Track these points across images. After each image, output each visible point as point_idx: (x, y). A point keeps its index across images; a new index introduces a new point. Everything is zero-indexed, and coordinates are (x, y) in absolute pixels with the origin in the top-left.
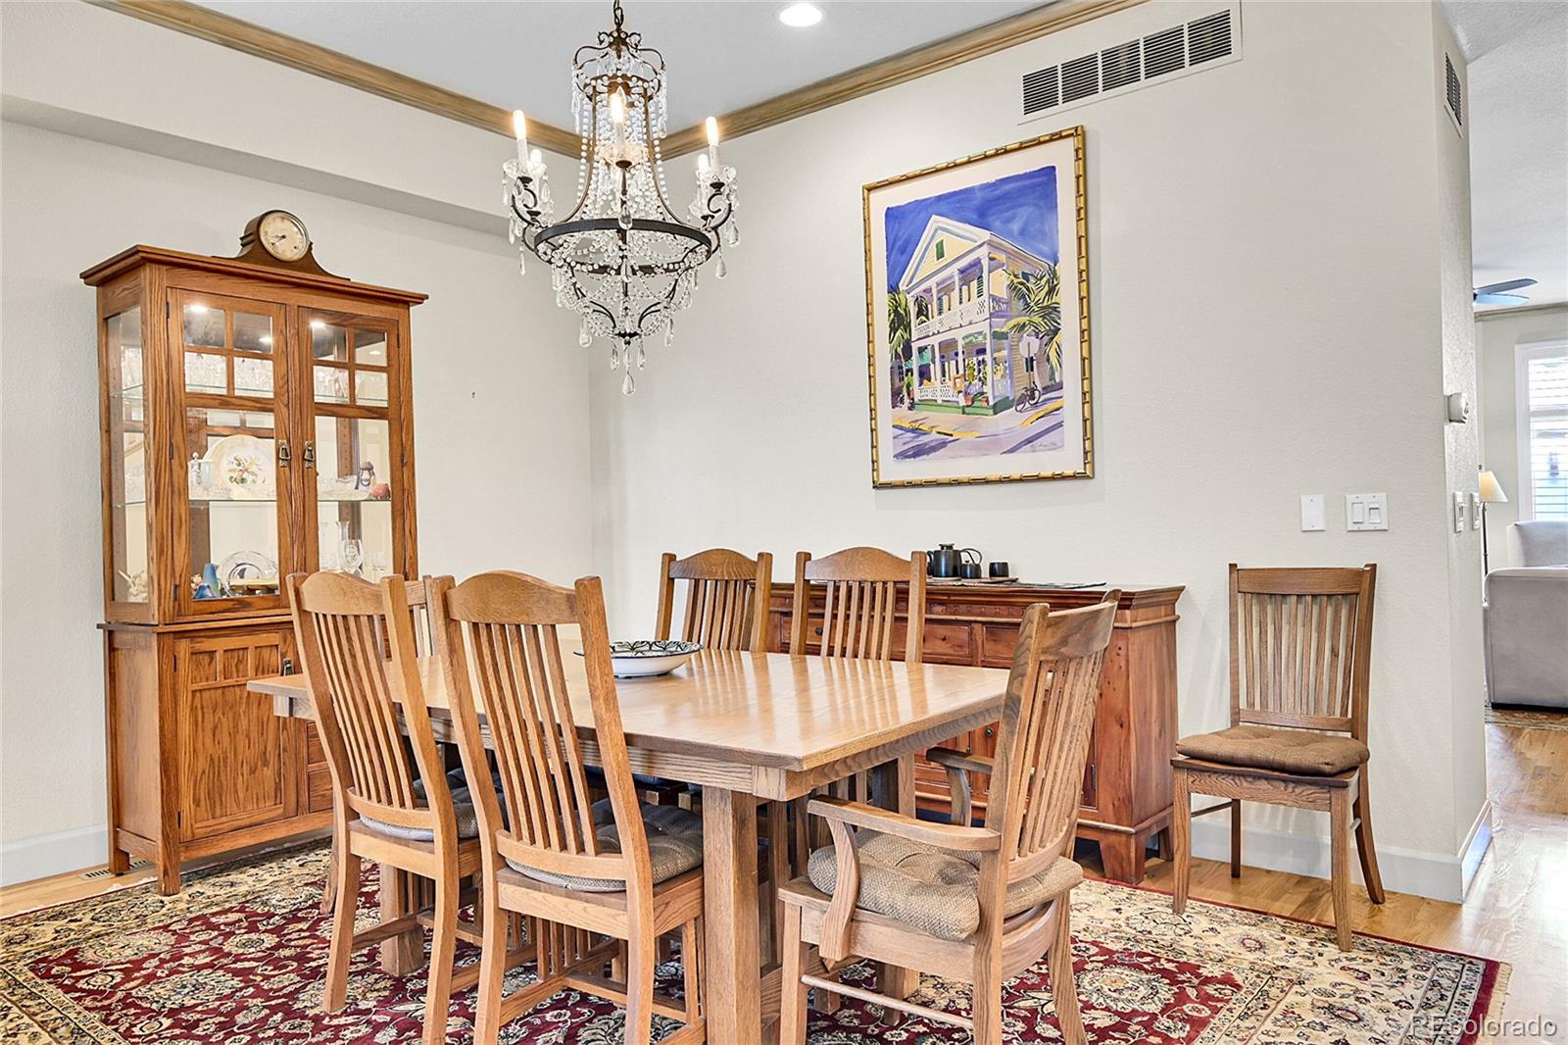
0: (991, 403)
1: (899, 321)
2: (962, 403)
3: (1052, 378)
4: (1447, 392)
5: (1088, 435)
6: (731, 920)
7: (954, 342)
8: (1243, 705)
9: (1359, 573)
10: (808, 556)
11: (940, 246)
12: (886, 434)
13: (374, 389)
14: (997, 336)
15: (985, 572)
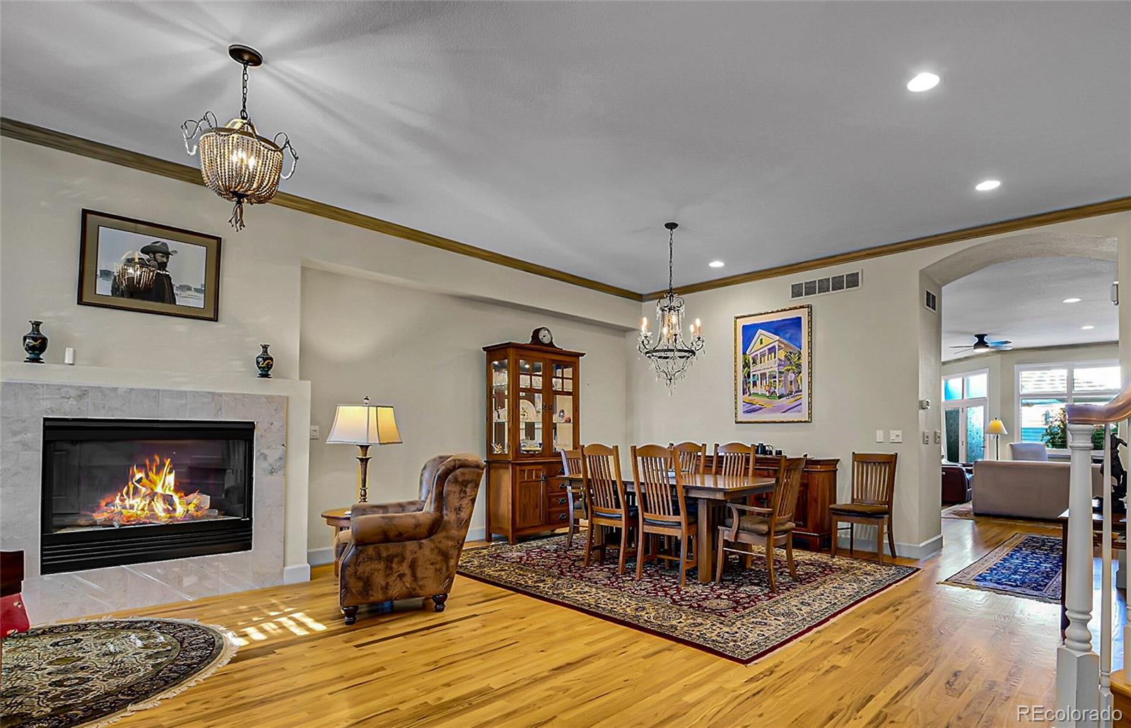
0: (778, 395)
1: (746, 365)
2: (768, 395)
3: (799, 388)
4: (920, 399)
5: (810, 408)
6: (706, 534)
7: (765, 374)
8: (855, 497)
9: (892, 455)
10: (718, 445)
11: (761, 340)
12: (740, 404)
13: (569, 386)
14: (780, 372)
15: (774, 454)
